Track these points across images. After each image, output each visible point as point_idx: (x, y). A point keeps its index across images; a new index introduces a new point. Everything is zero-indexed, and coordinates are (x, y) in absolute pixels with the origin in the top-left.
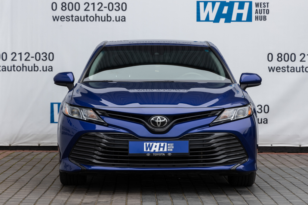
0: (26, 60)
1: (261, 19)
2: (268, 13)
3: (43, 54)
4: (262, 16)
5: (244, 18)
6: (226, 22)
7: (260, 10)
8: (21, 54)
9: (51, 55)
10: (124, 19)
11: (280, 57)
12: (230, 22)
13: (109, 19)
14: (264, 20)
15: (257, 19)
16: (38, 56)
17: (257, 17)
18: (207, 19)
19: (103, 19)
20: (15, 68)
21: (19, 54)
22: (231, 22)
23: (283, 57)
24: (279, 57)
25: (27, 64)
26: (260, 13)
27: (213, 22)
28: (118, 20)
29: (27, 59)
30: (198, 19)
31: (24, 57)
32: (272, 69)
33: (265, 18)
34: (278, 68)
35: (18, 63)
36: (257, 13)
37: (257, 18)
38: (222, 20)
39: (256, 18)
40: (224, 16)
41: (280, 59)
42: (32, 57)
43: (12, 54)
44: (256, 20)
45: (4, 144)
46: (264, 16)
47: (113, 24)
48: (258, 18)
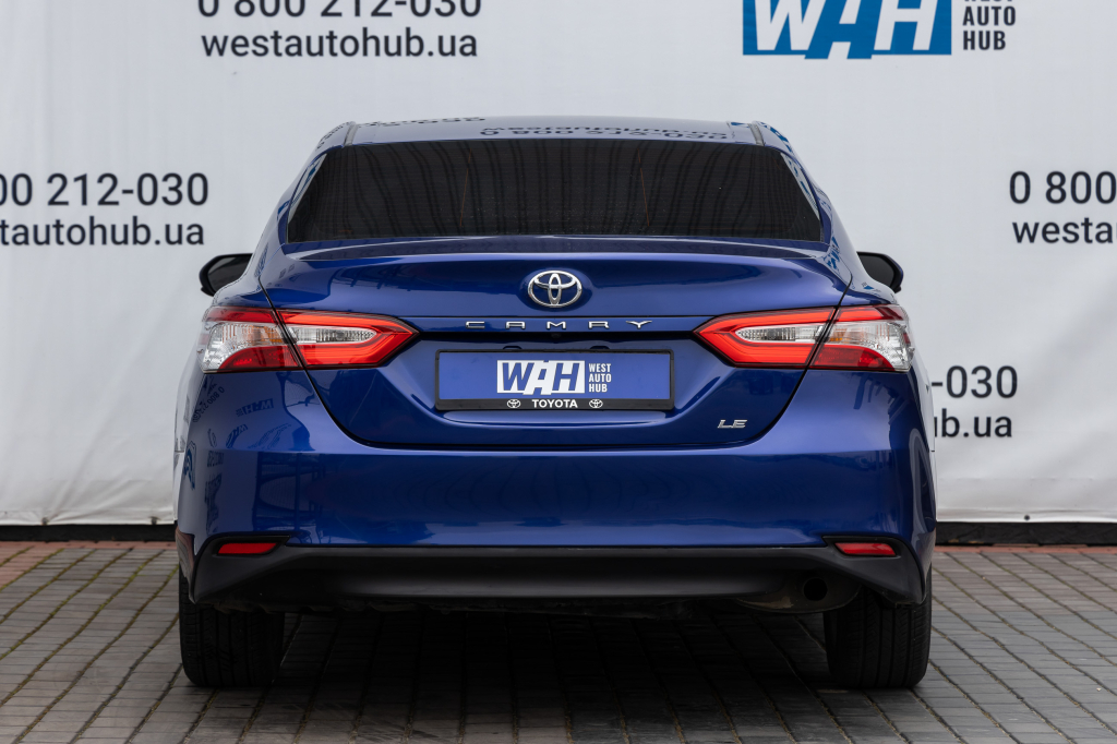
0: (102, 202)
1: (984, 45)
2: (1010, 20)
3: (165, 179)
4: (988, 33)
5: (923, 39)
6: (852, 55)
7: (979, 9)
8: (83, 178)
9: (198, 183)
10: (470, 47)
11: (1058, 188)
12: (869, 57)
13: (415, 45)
14: (996, 47)
15: (969, 43)
16: (147, 188)
17: (969, 36)
18: (784, 46)
19: (393, 48)
20: (63, 232)
21: (76, 179)
22: (874, 57)
23: (1067, 187)
24: (1053, 187)
25: (105, 216)
26: (983, 20)
27: (807, 58)
28: (447, 48)
29: (108, 199)
30: (750, 46)
31: (96, 191)
32: (1026, 233)
33: (999, 41)
34: (1051, 228)
35: (75, 214)
36: (969, 23)
37: (968, 41)
38: (840, 49)
39: (966, 40)
40: (844, 33)
41: (1056, 194)
42: (125, 192)
43: (50, 180)
44: (966, 47)
45: (24, 519)
46: (996, 33)
47: (431, 66)
48: (973, 40)
